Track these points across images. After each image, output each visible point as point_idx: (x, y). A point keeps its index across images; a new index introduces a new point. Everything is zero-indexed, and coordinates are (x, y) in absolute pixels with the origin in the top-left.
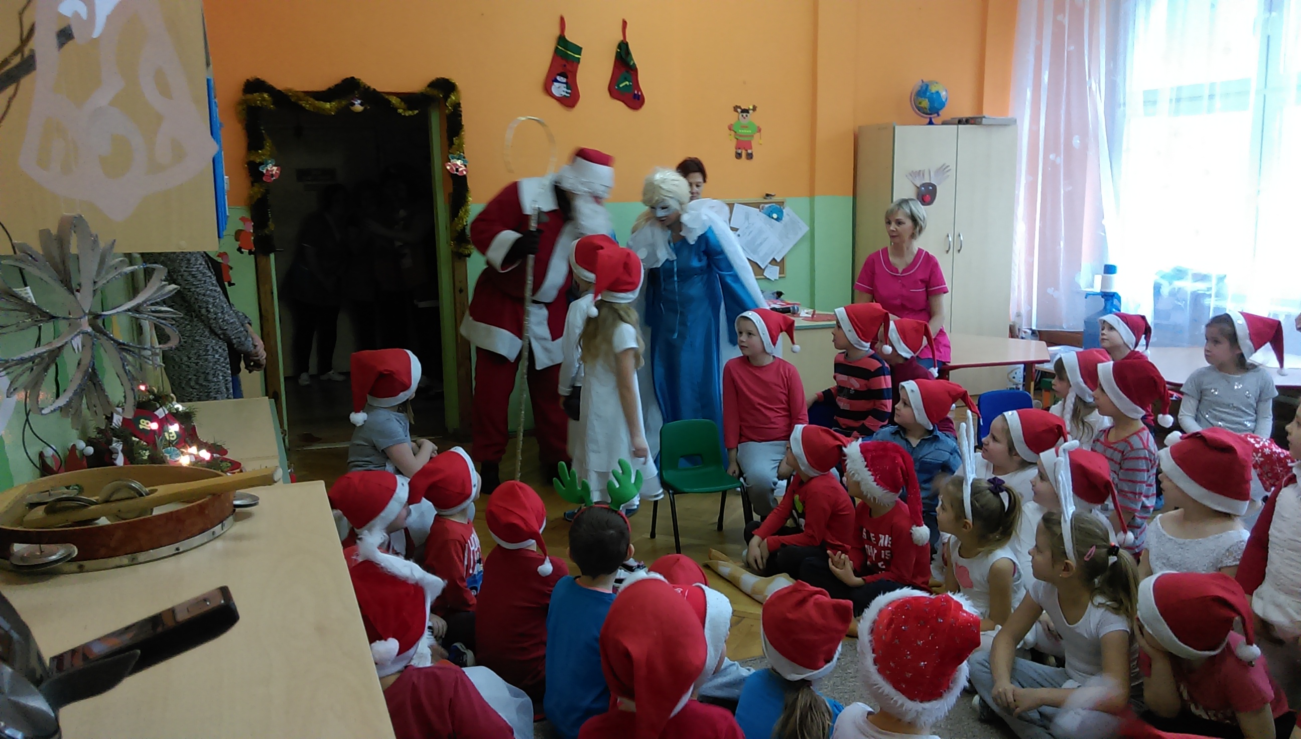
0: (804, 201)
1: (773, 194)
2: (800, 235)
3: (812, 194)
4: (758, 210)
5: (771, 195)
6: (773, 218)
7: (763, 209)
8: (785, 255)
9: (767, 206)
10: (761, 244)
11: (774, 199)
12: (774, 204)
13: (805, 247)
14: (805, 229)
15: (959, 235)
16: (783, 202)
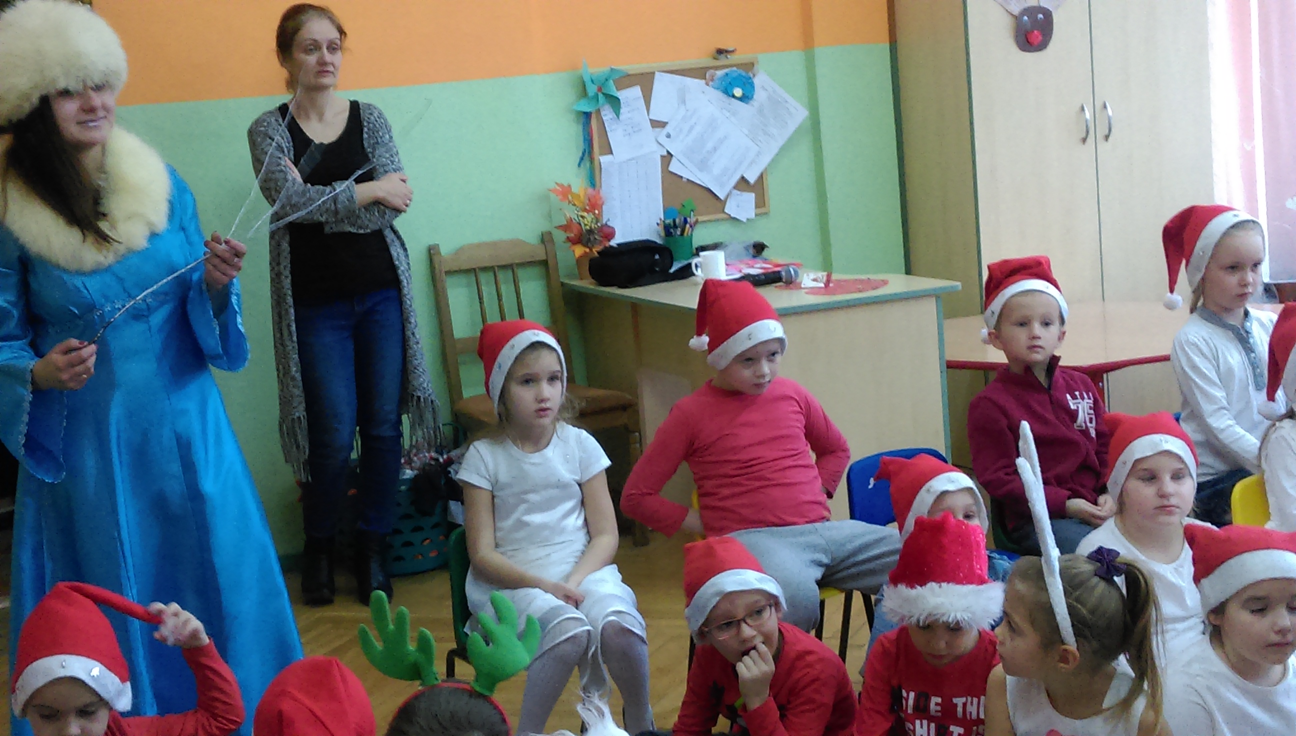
0: (794, 59)
1: (731, 49)
2: (792, 127)
3: (808, 43)
4: (704, 81)
5: (727, 52)
6: (734, 96)
7: (712, 80)
8: (766, 169)
9: (720, 73)
10: (715, 149)
11: (733, 59)
12: (735, 69)
13: (804, 150)
14: (800, 114)
15: (1105, 107)
16: (753, 64)
